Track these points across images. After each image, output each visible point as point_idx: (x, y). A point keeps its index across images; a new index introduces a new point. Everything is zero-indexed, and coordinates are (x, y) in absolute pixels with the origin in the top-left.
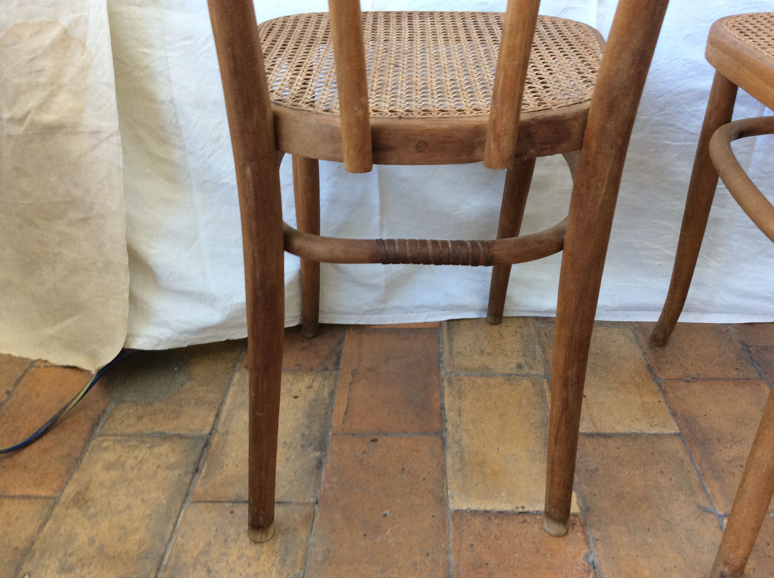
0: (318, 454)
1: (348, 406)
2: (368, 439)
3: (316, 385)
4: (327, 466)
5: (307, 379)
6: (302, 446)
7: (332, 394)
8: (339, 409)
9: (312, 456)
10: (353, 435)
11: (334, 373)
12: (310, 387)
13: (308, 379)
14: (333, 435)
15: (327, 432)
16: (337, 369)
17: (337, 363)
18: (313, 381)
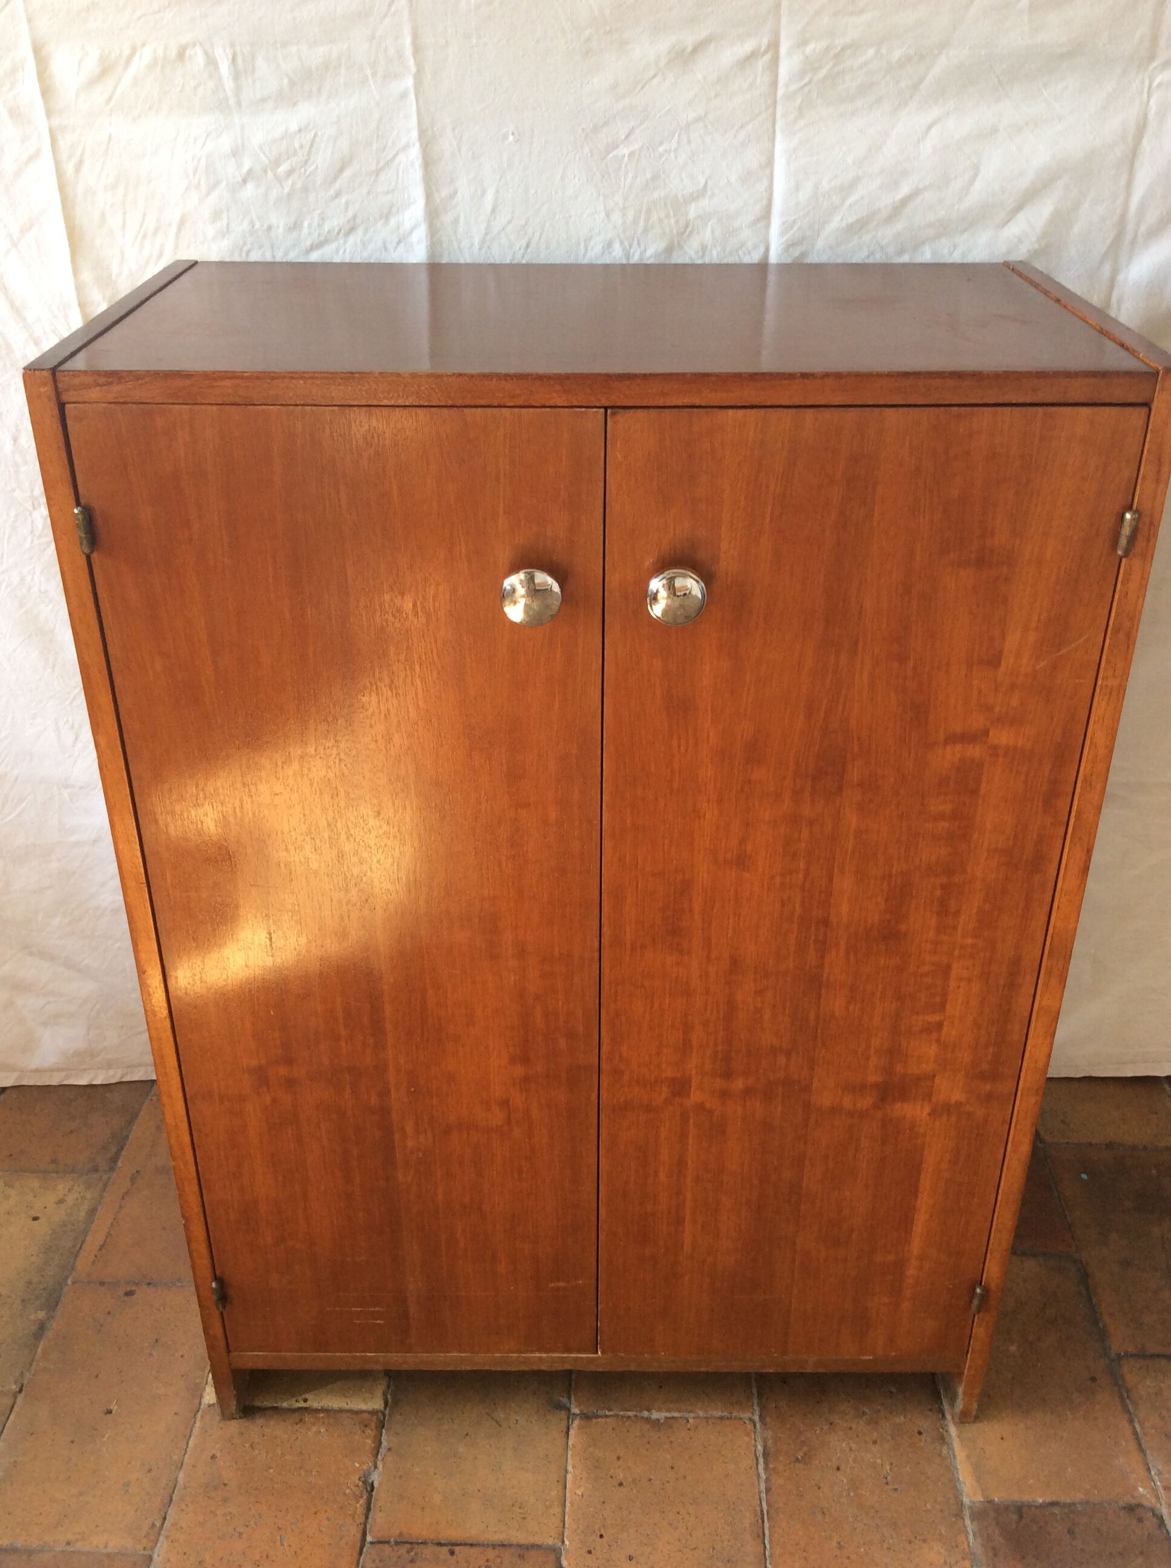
0: (41, 1315)
1: (109, 1235)
2: (121, 1292)
3: (70, 1199)
4: (49, 1334)
5: (60, 1187)
6: (23, 1301)
7: (92, 1212)
8: (94, 1240)
9: (32, 1317)
10: (102, 1284)
11: (105, 1177)
12: (61, 1201)
13: (62, 1187)
14: (73, 1283)
15: (67, 1278)
16: (112, 1169)
17: (114, 1160)
18: (69, 1190)
